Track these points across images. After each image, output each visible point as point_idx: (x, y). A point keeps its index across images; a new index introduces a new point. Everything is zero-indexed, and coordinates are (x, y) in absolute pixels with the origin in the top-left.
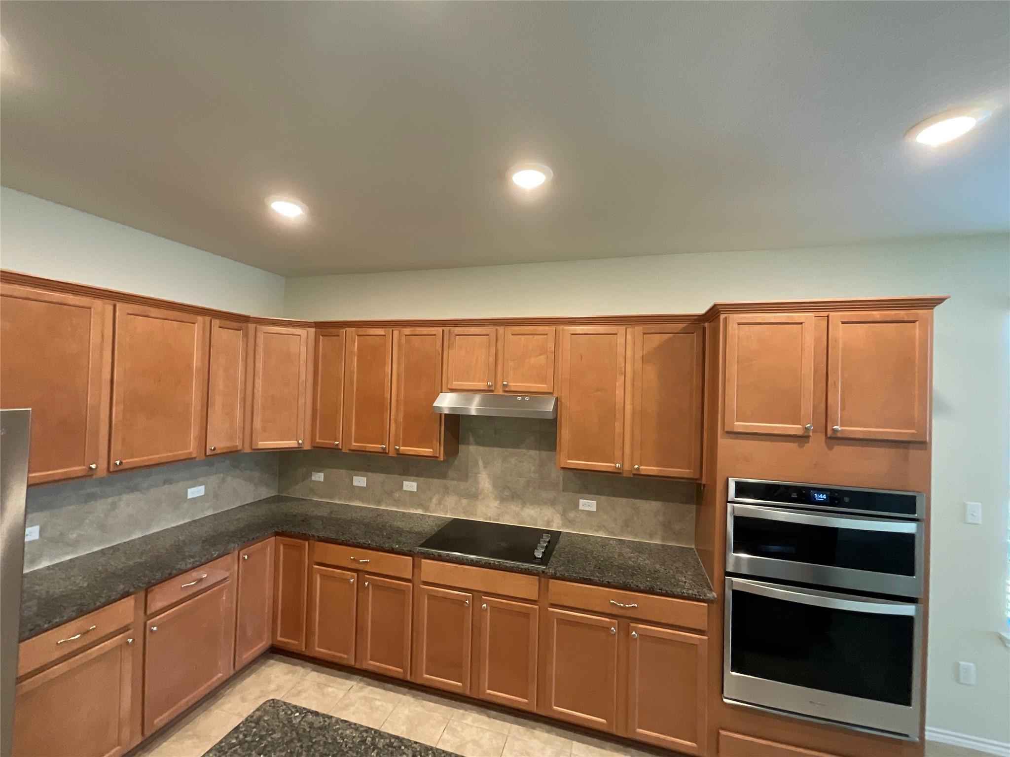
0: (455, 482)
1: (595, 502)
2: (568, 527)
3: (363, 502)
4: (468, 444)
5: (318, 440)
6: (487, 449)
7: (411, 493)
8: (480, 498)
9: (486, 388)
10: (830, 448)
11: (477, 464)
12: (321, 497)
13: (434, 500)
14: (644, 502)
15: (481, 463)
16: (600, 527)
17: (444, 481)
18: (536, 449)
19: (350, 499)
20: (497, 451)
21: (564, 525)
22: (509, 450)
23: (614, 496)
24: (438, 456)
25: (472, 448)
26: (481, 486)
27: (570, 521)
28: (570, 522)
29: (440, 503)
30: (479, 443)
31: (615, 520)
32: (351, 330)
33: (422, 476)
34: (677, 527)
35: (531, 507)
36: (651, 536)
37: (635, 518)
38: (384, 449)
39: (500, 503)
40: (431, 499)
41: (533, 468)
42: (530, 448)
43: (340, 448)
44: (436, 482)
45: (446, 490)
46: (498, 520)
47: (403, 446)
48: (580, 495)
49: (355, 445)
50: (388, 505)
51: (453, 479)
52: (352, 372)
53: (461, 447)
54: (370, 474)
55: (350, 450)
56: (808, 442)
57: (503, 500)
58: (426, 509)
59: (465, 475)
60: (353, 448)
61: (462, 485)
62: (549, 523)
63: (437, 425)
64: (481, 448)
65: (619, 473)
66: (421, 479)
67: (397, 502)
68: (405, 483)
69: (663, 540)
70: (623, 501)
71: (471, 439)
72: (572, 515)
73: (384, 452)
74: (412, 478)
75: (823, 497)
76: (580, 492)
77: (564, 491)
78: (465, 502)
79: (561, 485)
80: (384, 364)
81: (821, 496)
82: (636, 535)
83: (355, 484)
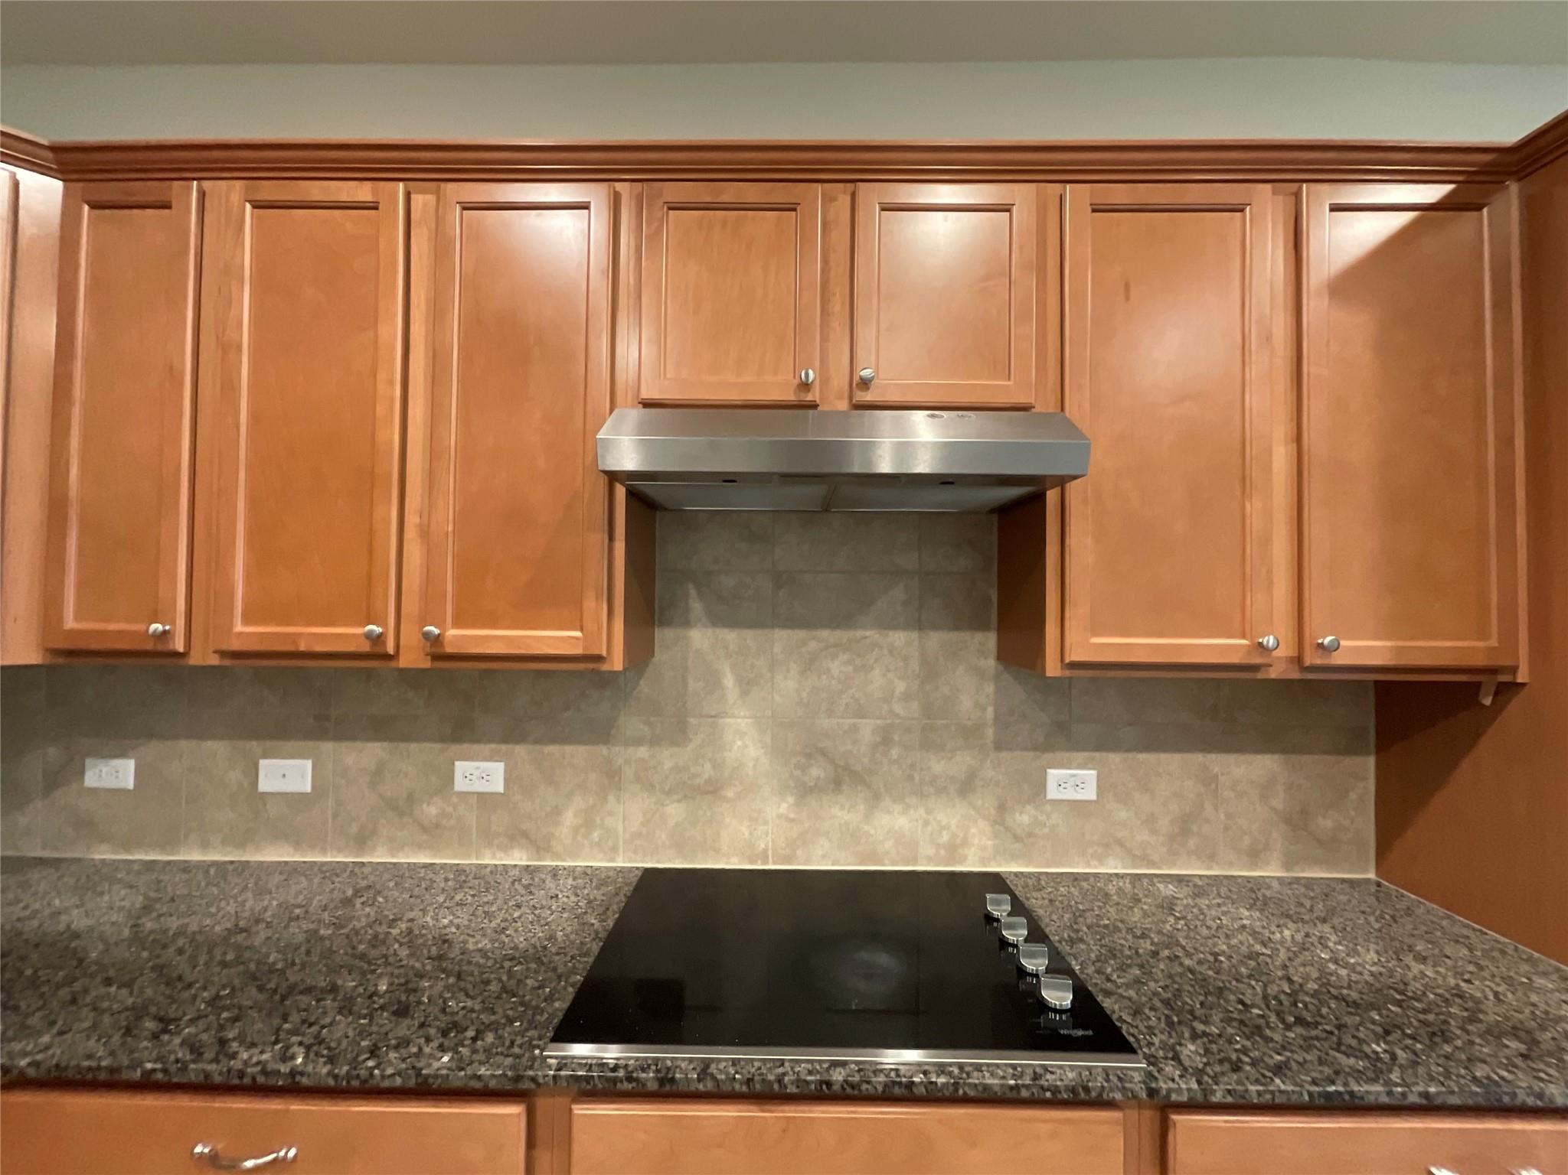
0: (642, 752)
1: (1094, 773)
2: (1013, 857)
3: (297, 845)
4: (686, 624)
5: (70, 623)
6: (751, 636)
7: (484, 799)
8: (730, 793)
9: (790, 396)
11: (714, 683)
12: (127, 847)
13: (569, 818)
14: (1231, 758)
15: (729, 681)
16: (1110, 844)
17: (603, 750)
18: (907, 626)
19: (245, 839)
20: (781, 638)
21: (1001, 852)
22: (825, 633)
23: (1147, 748)
24: (604, 653)
25: (700, 638)
26: (731, 756)
27: (1017, 838)
28: (1023, 840)
29: (588, 824)
30: (716, 620)
31: (1150, 821)
32: (230, 193)
33: (521, 739)
34: (1326, 823)
35: (898, 808)
36: (1254, 856)
37: (1209, 809)
38: (377, 640)
39: (797, 804)
40: (557, 811)
41: (901, 687)
42: (887, 624)
43: (180, 647)
44: (577, 753)
45: (612, 778)
46: (789, 861)
47: (457, 624)
48: (1047, 757)
49: (243, 631)
50: (395, 846)
51: (638, 742)
52: (228, 348)
53: (662, 634)
54: (328, 747)
55: (223, 654)
57: (805, 792)
58: (541, 847)
60: (236, 645)
61: (668, 758)
62: (953, 850)
63: (599, 538)
64: (730, 636)
66: (520, 750)
67: (432, 833)
68: (461, 767)
69: (1287, 866)
70: (1173, 762)
71: (697, 606)
72: (1023, 818)
73: (377, 653)
74: (487, 748)
76: (1047, 747)
77: (999, 746)
78: (675, 811)
79: (990, 732)
80: (371, 318)
82: (1212, 858)
83: (265, 785)
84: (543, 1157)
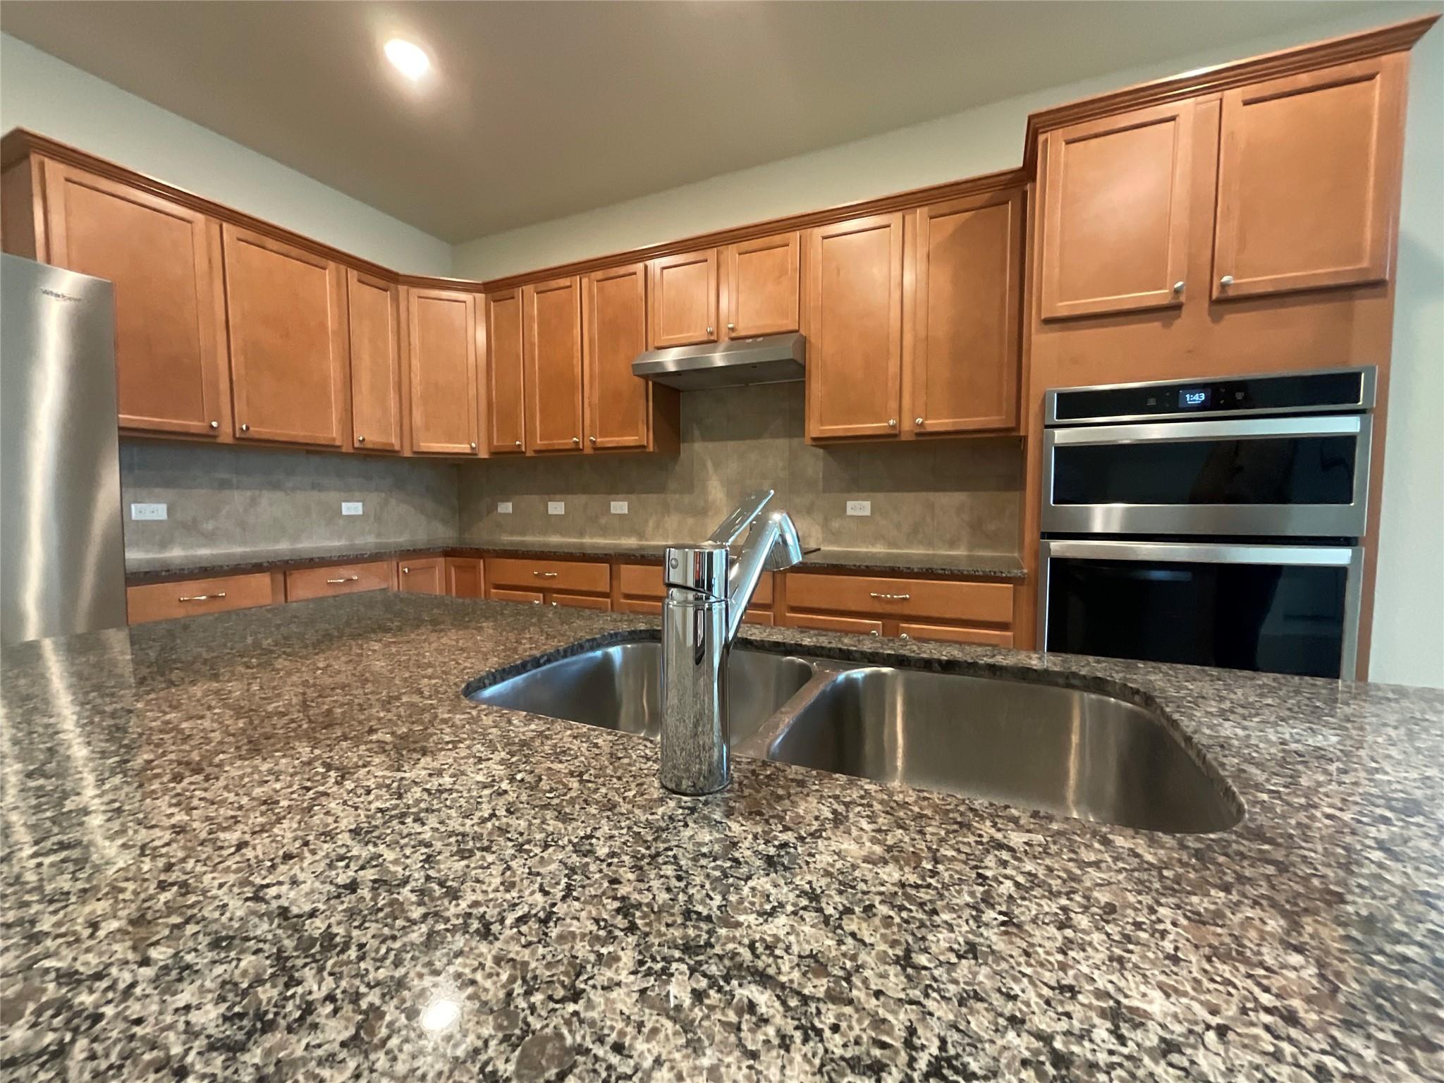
0: (677, 496)
1: (869, 502)
2: (831, 543)
3: (562, 535)
4: (693, 441)
5: (495, 443)
6: (717, 444)
7: (621, 516)
9: (705, 338)
10: (1216, 318)
11: (704, 465)
12: (512, 533)
13: (651, 523)
14: (941, 494)
15: (709, 464)
16: (878, 538)
17: (662, 496)
18: (785, 436)
19: (545, 533)
20: (731, 445)
21: (827, 540)
22: (748, 442)
23: (898, 491)
24: (646, 445)
25: (698, 446)
26: (711, 498)
27: (833, 534)
28: (834, 536)
29: (657, 526)
30: (704, 439)
31: (898, 527)
32: (529, 289)
33: (632, 492)
34: (992, 527)
36: (952, 544)
37: (928, 519)
38: (577, 443)
40: (647, 521)
41: (781, 464)
42: (775, 436)
43: (524, 450)
44: (653, 498)
45: (666, 510)
47: (601, 436)
48: (846, 495)
49: (539, 443)
50: (592, 536)
51: (674, 492)
52: (533, 345)
53: (682, 446)
54: (570, 497)
55: (536, 451)
56: (1179, 316)
58: (641, 536)
59: (690, 485)
60: (538, 448)
61: (687, 499)
63: (643, 402)
64: (710, 445)
65: (895, 436)
66: (633, 497)
67: (604, 531)
68: (613, 504)
69: (970, 549)
70: (910, 497)
71: (696, 433)
72: (835, 524)
73: (577, 449)
74: (621, 496)
75: (1199, 398)
76: (848, 490)
77: (824, 491)
78: (690, 521)
79: (821, 484)
80: (572, 327)
81: (1196, 397)
82: (930, 544)
83: (550, 512)
84: (615, 583)
